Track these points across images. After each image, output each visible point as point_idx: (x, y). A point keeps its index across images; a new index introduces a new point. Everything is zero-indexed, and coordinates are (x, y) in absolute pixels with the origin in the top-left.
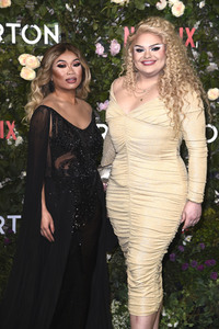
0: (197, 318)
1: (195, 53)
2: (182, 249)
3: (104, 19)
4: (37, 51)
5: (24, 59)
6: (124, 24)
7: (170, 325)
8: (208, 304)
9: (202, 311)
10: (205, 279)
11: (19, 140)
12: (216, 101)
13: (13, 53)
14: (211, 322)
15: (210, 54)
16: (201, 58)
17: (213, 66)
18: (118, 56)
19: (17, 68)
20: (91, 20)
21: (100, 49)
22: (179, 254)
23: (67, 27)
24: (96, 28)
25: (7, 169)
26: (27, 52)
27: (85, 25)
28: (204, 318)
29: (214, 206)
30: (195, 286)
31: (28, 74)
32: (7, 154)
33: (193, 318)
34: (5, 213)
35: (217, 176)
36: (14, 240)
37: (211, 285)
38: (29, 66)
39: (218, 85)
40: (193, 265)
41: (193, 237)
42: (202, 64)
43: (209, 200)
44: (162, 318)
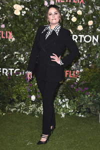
1: (84, 6)
2: (76, 84)
4: (21, 4)
5: (16, 6)
7: (70, 111)
8: (85, 104)
9: (82, 106)
10: (84, 95)
11: (14, 39)
12: (91, 26)
13: (11, 4)
14: (85, 110)
15: (90, 6)
16: (86, 8)
17: (91, 12)
19: (12, 10)
22: (74, 85)
25: (8, 51)
26: (17, 4)
29: (89, 67)
30: (80, 97)
31: (17, 13)
32: (8, 45)
33: (79, 109)
34: (8, 68)
35: (91, 56)
36: (11, 78)
37: (86, 97)
38: (18, 9)
39: (93, 19)
40: (80, 90)
41: (80, 79)
42: (86, 11)
43: (87, 65)
44: (67, 108)
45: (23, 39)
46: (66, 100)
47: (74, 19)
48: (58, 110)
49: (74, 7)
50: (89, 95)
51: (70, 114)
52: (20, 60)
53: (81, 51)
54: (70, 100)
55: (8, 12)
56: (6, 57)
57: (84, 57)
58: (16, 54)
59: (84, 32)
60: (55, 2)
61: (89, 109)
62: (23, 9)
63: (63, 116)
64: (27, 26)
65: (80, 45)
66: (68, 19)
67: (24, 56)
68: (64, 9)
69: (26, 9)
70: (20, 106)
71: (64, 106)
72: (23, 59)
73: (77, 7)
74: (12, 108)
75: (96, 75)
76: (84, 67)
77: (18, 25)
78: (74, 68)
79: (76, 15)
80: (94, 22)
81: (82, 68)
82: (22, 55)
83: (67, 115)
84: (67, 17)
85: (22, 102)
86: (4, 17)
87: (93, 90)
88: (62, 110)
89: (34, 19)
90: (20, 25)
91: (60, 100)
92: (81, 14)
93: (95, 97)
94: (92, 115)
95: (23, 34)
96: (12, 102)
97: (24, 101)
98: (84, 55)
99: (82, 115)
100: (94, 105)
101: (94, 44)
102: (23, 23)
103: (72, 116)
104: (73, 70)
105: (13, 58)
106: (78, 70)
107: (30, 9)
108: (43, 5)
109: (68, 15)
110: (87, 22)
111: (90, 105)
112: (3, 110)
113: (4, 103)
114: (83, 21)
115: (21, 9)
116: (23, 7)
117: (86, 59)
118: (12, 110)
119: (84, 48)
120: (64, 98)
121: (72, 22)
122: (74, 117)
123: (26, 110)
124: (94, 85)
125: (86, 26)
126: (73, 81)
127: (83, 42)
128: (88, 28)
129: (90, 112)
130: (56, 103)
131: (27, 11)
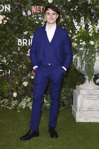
3: (25, 3)
6: (32, 5)
18: (30, 16)
20: (21, 3)
21: (24, 14)
23: (13, 6)
24: (22, 6)
27: (19, 5)
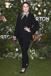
0: (41, 55)
1: (41, 2)
2: (38, 42)
4: (9, 2)
7: (36, 56)
8: (43, 52)
10: (43, 47)
11: (6, 20)
13: (4, 2)
14: (44, 55)
15: (44, 2)
17: (45, 5)
19: (5, 5)
22: (38, 43)
25: (3, 26)
26: (7, 2)
28: (42, 55)
29: (45, 33)
30: (41, 49)
31: (7, 7)
32: (3, 23)
33: (40, 54)
34: (3, 35)
35: (45, 27)
36: (5, 40)
37: (44, 48)
38: (7, 5)
39: (46, 9)
40: (41, 45)
41: (41, 39)
42: (43, 4)
43: (44, 32)
44: (34, 54)
45: (11, 20)
46: (34, 50)
47: (36, 9)
48: (30, 55)
49: (36, 3)
50: (45, 48)
51: (36, 57)
52: (10, 31)
53: (41, 25)
54: (36, 50)
55: (3, 6)
56: (2, 29)
57: (42, 28)
58: (7, 28)
59: (42, 16)
60: (26, 1)
61: (46, 54)
62: (10, 5)
63: (33, 58)
64: (12, 13)
65: (40, 22)
66: (33, 9)
67: (12, 29)
68: (31, 4)
69: (12, 4)
70: (10, 54)
71: (33, 53)
72: (11, 30)
73: (38, 3)
74: (6, 55)
75: (49, 37)
76: (42, 33)
77: (8, 13)
78: (37, 34)
79: (37, 7)
80: (47, 10)
81: (41, 34)
82: (10, 28)
83: (35, 58)
84: (33, 8)
85: (11, 52)
86: (1, 9)
87: (47, 45)
88: (32, 55)
89: (16, 10)
90: (9, 13)
91: (30, 50)
92: (40, 6)
93: (48, 48)
94: (47, 57)
95: (10, 18)
96: (6, 52)
97: (12, 51)
98: (42, 27)
99: (42, 57)
100: (48, 52)
101: (47, 22)
102: (10, 12)
103: (37, 58)
104: (37, 35)
105: (6, 30)
106: (39, 35)
107: (14, 5)
108: (20, 2)
109: (33, 7)
110: (43, 10)
111: (46, 52)
112: (2, 56)
113: (2, 53)
114: (41, 10)
115: (9, 5)
116: (10, 3)
117: (43, 29)
118: (6, 56)
119: (42, 23)
120: (33, 50)
121: (36, 11)
122: (38, 59)
123: (14, 56)
124: (48, 42)
125: (43, 13)
126: (37, 41)
127: (41, 21)
128: (44, 13)
129: (46, 56)
130: (28, 52)
131: (12, 6)
